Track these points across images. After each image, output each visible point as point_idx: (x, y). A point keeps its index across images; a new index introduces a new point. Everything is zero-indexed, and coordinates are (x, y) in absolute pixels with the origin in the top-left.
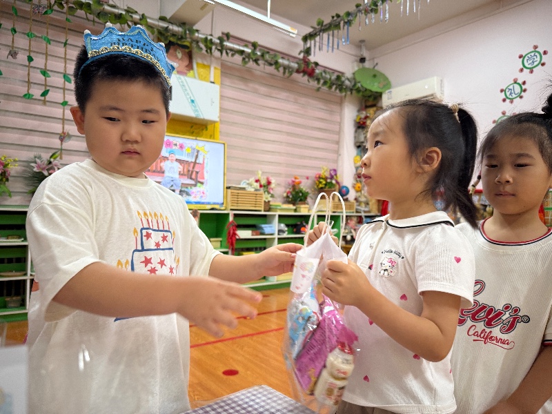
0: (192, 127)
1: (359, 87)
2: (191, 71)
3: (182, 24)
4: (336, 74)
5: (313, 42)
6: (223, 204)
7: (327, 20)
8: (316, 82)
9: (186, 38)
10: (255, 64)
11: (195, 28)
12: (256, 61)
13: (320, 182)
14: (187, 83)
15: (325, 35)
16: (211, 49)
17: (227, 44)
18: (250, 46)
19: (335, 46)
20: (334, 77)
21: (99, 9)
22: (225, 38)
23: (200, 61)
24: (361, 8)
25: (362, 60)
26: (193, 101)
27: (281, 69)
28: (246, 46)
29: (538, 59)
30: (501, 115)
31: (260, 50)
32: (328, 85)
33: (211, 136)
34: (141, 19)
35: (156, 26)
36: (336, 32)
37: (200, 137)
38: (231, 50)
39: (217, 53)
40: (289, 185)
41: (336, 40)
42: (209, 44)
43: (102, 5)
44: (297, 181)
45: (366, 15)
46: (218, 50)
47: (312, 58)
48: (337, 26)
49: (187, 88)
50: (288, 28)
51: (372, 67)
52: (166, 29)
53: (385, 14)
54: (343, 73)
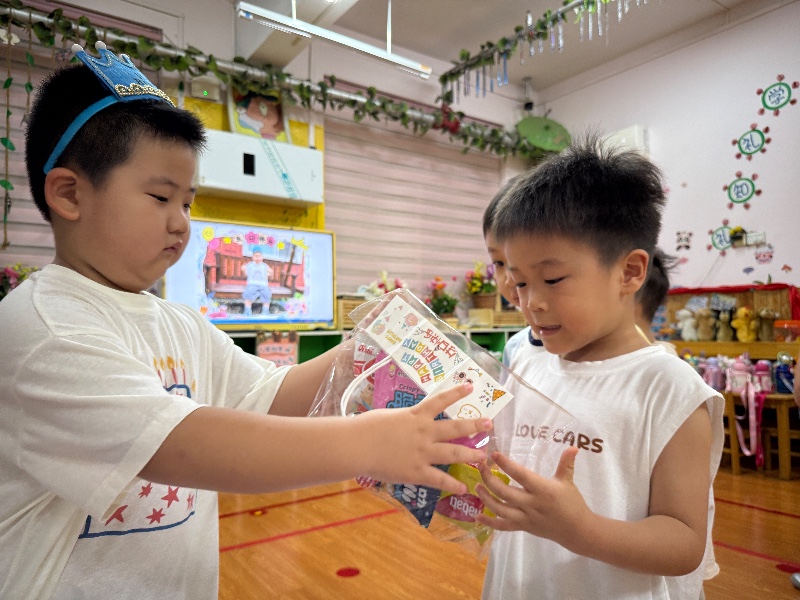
0: (285, 212)
1: (524, 146)
2: (282, 134)
3: (267, 66)
4: (491, 128)
5: (455, 83)
6: (332, 321)
7: (475, 52)
8: (462, 141)
9: (273, 86)
10: (372, 119)
11: (285, 70)
12: (374, 114)
13: (474, 285)
14: (276, 149)
15: (473, 74)
16: (308, 100)
17: (332, 92)
18: (365, 94)
19: (488, 88)
20: (487, 132)
21: (148, 51)
22: (329, 84)
23: (293, 118)
24: (523, 32)
25: (529, 106)
26: (285, 176)
27: (411, 125)
28: (359, 94)
29: (786, 94)
30: (735, 178)
31: (379, 99)
32: (480, 143)
33: (312, 224)
34: (207, 63)
35: (229, 70)
36: (488, 67)
37: (298, 225)
38: (338, 100)
39: (317, 106)
40: (428, 290)
41: (488, 79)
42: (306, 94)
43: (153, 45)
44: (439, 283)
45: (530, 42)
46: (320, 101)
47: (455, 107)
48: (490, 59)
49: (277, 157)
50: (418, 66)
51: (542, 115)
52: (244, 75)
53: (557, 41)
54: (500, 126)
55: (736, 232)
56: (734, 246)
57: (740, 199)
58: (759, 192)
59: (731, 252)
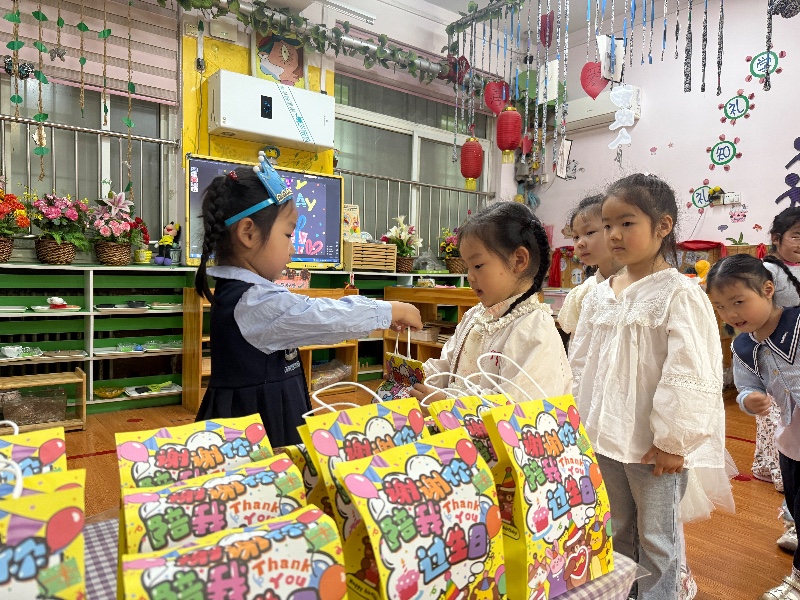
0: (297, 155)
2: (301, 80)
3: (284, 10)
5: (461, 34)
7: (483, 4)
8: (464, 92)
9: (290, 30)
10: (382, 67)
11: (301, 15)
12: (384, 62)
14: (292, 94)
15: (479, 26)
16: (324, 45)
17: (344, 38)
18: (376, 41)
22: (343, 30)
23: (312, 63)
26: (299, 120)
27: (418, 72)
28: (371, 41)
29: (773, 63)
30: (720, 141)
31: (390, 46)
33: (321, 167)
34: (229, 4)
36: (495, 21)
37: (309, 168)
38: (351, 46)
39: (331, 52)
41: (495, 32)
42: (320, 39)
46: (333, 47)
48: (497, 13)
49: (291, 98)
55: (714, 192)
56: (712, 206)
57: (721, 161)
58: (739, 155)
59: (709, 210)
